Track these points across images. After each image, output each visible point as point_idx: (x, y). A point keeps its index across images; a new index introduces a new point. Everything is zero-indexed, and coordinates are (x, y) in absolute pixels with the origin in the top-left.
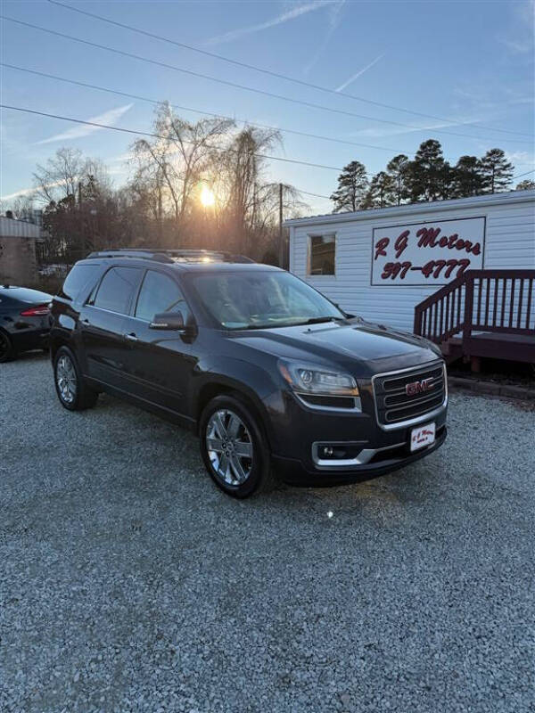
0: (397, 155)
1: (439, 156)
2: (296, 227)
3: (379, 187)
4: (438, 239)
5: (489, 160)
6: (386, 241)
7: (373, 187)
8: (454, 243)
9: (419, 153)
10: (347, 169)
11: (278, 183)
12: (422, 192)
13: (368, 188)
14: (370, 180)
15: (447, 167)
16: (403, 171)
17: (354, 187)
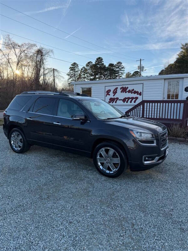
0: (89, 62)
1: (102, 63)
2: (76, 85)
3: (83, 72)
4: (127, 90)
5: (117, 65)
6: (110, 90)
7: (81, 72)
8: (133, 92)
9: (96, 61)
10: (72, 65)
11: (53, 68)
12: (97, 74)
13: (79, 72)
14: (80, 69)
15: (105, 67)
16: (91, 67)
17: (75, 71)
